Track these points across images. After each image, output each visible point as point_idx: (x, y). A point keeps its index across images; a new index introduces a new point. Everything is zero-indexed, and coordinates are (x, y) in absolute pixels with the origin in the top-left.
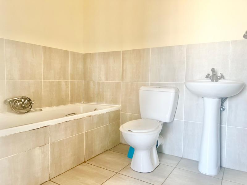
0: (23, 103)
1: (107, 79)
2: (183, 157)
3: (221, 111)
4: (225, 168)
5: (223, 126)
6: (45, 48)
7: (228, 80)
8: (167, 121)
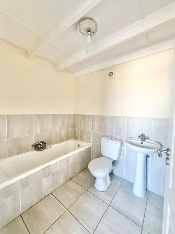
0: (41, 145)
1: (85, 129)
2: (125, 179)
3: (147, 158)
4: (149, 191)
5: (148, 166)
6: (53, 115)
7: (151, 140)
8: (116, 159)
